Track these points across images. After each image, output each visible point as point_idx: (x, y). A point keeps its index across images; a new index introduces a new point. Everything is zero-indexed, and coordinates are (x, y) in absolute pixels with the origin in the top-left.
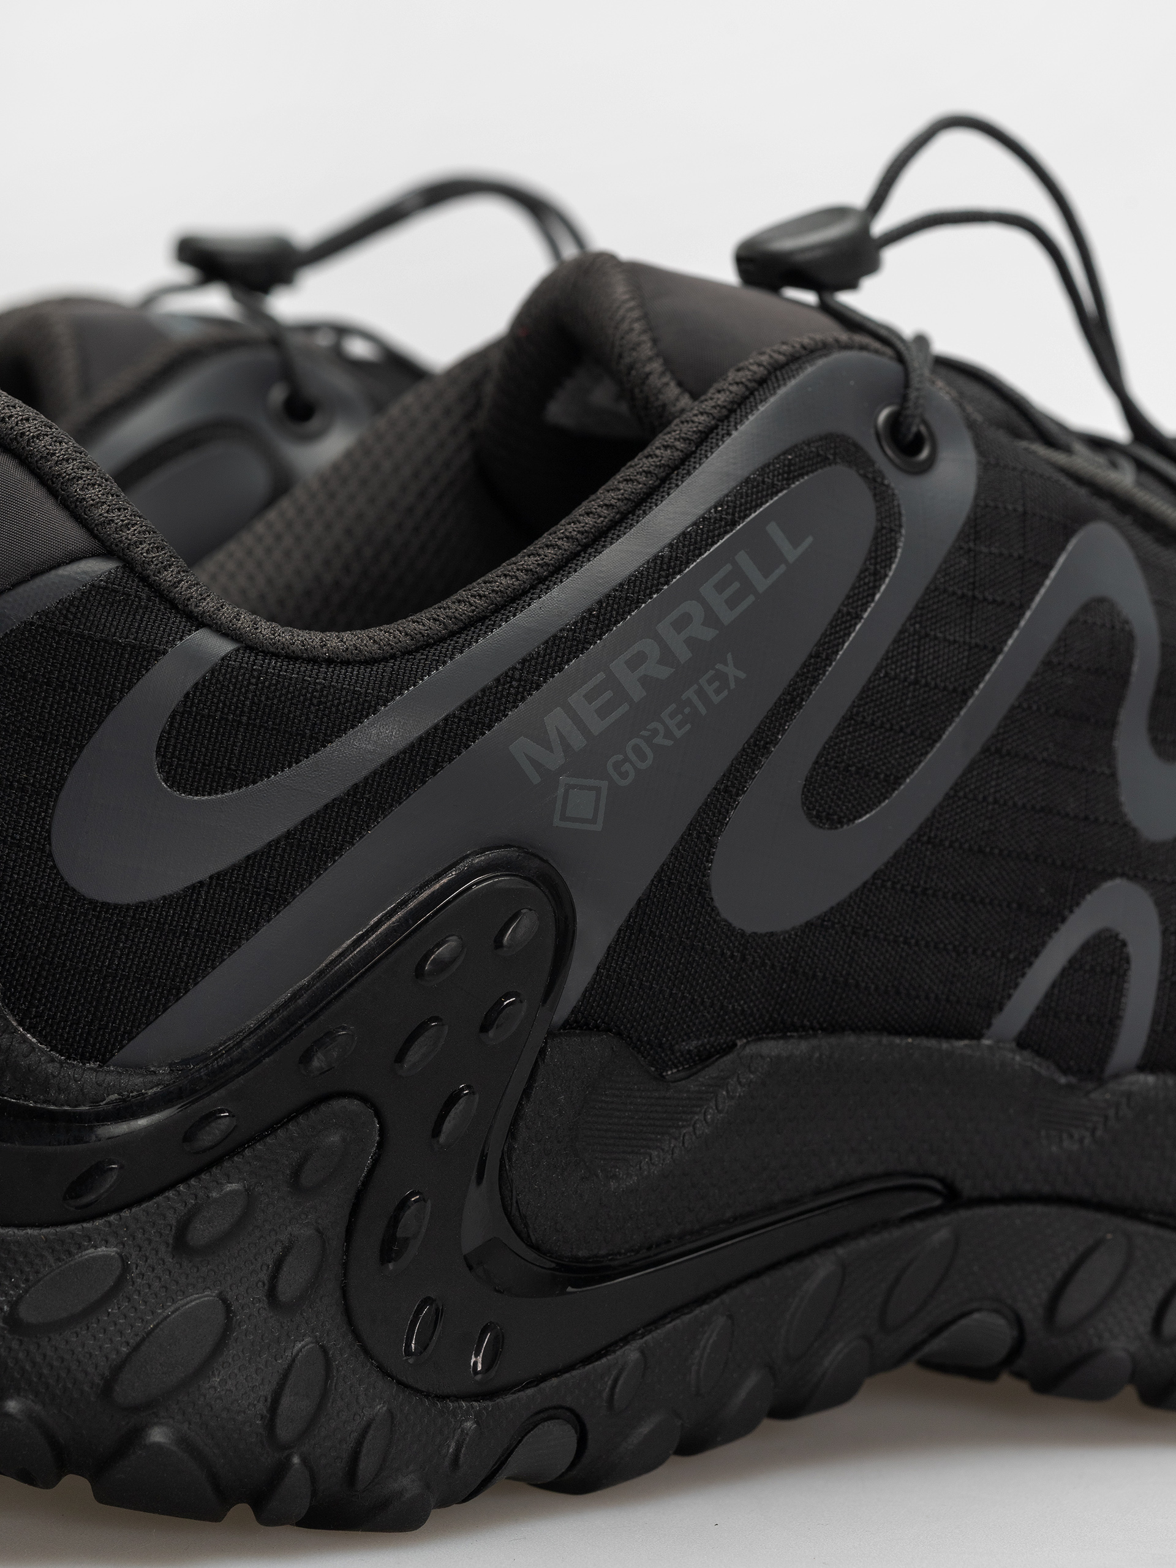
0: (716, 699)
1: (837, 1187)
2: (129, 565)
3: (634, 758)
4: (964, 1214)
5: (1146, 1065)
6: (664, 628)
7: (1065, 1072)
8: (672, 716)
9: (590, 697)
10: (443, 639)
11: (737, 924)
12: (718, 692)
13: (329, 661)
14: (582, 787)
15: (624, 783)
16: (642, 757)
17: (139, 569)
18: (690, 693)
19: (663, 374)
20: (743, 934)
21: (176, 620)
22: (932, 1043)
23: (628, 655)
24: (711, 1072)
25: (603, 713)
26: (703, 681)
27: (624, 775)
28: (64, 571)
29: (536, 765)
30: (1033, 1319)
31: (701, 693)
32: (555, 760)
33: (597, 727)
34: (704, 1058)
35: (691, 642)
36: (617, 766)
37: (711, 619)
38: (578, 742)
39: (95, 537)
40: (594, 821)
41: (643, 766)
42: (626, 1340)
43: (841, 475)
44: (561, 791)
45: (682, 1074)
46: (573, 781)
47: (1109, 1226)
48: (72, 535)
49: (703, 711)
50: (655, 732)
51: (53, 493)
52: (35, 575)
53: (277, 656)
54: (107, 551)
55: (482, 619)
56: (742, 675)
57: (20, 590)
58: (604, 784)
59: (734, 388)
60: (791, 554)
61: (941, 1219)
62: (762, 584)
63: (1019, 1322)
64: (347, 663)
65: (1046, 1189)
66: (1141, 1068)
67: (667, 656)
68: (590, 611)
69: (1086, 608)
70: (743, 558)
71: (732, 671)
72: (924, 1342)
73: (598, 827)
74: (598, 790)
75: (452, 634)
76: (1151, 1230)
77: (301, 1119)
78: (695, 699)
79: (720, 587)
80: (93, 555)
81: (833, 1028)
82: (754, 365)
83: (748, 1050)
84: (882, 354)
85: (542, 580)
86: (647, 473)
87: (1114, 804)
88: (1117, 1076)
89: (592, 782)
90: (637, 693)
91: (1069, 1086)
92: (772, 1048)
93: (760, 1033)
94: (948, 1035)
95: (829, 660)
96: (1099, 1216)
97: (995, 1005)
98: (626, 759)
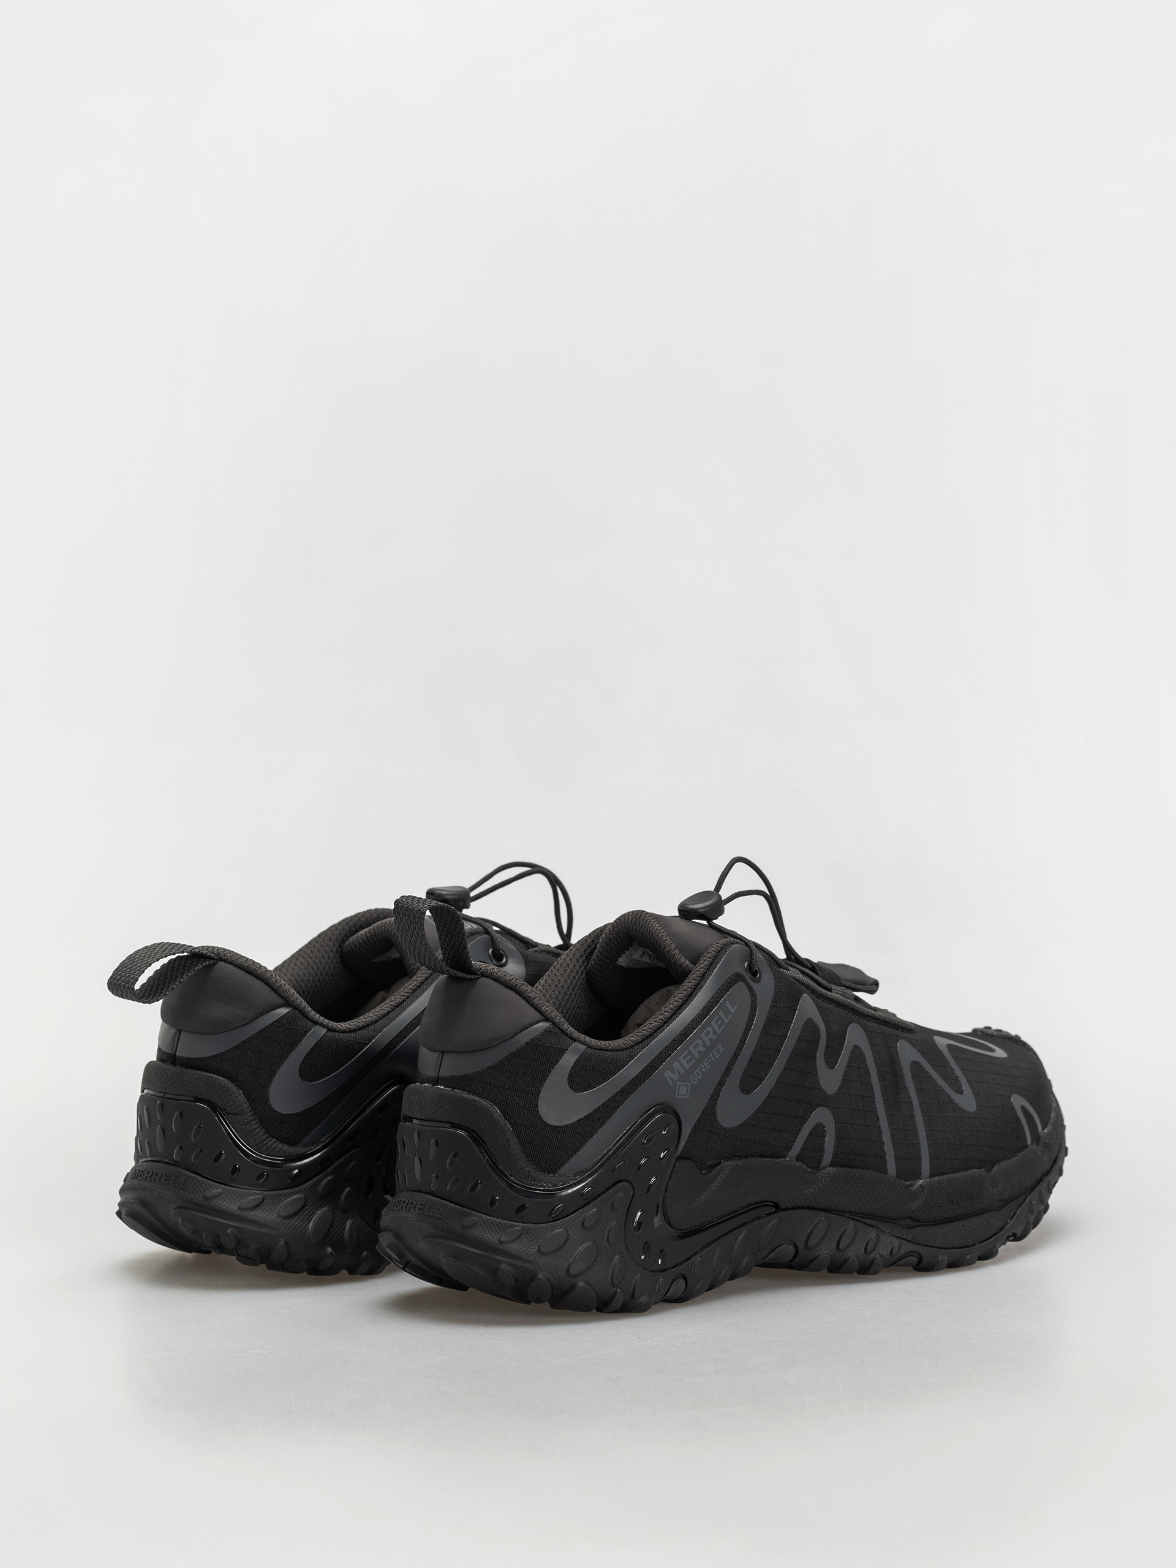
0: (717, 1057)
1: (747, 1207)
2: (554, 1023)
3: (697, 1075)
4: (782, 1213)
5: (832, 1164)
6: (703, 1036)
7: (809, 1167)
8: (706, 1062)
9: (685, 1058)
10: (641, 1042)
11: (723, 1125)
12: (717, 1054)
13: (611, 1050)
14: (684, 1085)
15: (694, 1083)
16: (699, 1075)
17: (557, 1024)
18: (710, 1055)
19: (679, 954)
20: (724, 1128)
21: (569, 1040)
22: (774, 1160)
23: (694, 1045)
24: (714, 1171)
25: (688, 1062)
26: (713, 1051)
27: (694, 1081)
28: (535, 1026)
29: (671, 1079)
30: (801, 1246)
31: (713, 1055)
32: (676, 1077)
33: (687, 1066)
34: (713, 1167)
35: (710, 1040)
36: (693, 1078)
37: (715, 1032)
38: (682, 1072)
39: (543, 1015)
40: (686, 1095)
41: (699, 1078)
42: (696, 1254)
43: (741, 984)
44: (678, 1087)
45: (707, 1172)
46: (681, 1083)
47: (823, 1216)
48: (536, 1015)
49: (714, 1061)
50: (702, 1067)
51: (528, 1002)
52: (527, 1028)
53: (596, 1049)
54: (547, 1019)
55: (651, 1035)
56: (723, 1049)
57: (524, 1032)
58: (689, 1084)
59: (709, 959)
60: (733, 1011)
61: (775, 1215)
62: (726, 1021)
63: (796, 1247)
64: (616, 1050)
65: (805, 1205)
66: (830, 1166)
67: (704, 1045)
68: (682, 1031)
69: (806, 1022)
70: (721, 1013)
71: (721, 1048)
72: (768, 1255)
73: (687, 1097)
74: (688, 1085)
75: (643, 1040)
76: (835, 1216)
77: (612, 1188)
78: (712, 1056)
79: (716, 1022)
80: (543, 1021)
81: (746, 1157)
82: (713, 950)
83: (725, 1163)
84: (742, 944)
85: (665, 1022)
86: (690, 988)
87: (817, 1082)
88: (824, 1168)
89: (686, 1084)
90: (697, 1056)
91: (810, 1172)
92: (730, 1163)
93: (727, 1159)
94: (777, 1158)
95: (744, 1043)
96: (820, 1212)
97: (789, 1148)
98: (695, 1076)
